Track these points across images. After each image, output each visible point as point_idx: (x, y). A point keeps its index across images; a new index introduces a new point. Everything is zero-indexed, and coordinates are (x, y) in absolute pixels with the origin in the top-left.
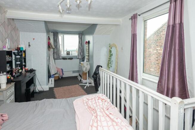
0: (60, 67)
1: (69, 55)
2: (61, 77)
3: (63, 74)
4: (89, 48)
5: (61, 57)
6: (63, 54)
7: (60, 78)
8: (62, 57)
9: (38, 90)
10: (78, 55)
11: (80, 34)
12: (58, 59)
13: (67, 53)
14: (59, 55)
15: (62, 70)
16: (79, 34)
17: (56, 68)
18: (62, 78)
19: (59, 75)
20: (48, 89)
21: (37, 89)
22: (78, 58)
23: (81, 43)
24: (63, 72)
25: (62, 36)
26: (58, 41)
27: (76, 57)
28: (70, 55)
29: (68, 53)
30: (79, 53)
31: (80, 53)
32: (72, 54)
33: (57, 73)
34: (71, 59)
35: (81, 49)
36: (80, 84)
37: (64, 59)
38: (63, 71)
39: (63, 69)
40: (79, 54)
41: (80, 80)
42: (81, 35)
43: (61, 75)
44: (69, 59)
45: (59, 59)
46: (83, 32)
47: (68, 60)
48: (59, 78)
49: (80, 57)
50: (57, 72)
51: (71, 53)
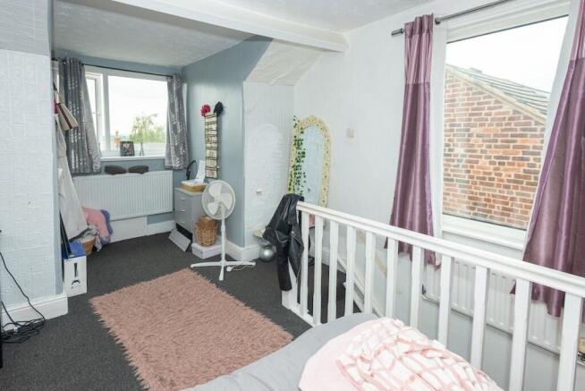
0: (97, 206)
1: (133, 154)
2: (102, 242)
3: (110, 231)
4: (219, 130)
5: (97, 166)
6: (107, 151)
7: (99, 247)
8: (102, 162)
9: (16, 324)
10: (169, 154)
11: (172, 77)
12: (85, 174)
13: (122, 147)
14: (90, 156)
15: (106, 214)
16: (169, 77)
17: (82, 212)
18: (107, 246)
19: (93, 238)
20: (63, 310)
21: (5, 320)
22: (170, 168)
23: (177, 110)
24: (112, 224)
25: (101, 77)
26: (83, 97)
27: (161, 164)
28: (137, 156)
29: (127, 148)
30: (172, 148)
31: (177, 148)
32: (142, 152)
33: (88, 229)
34: (141, 169)
35: (179, 131)
36: (192, 266)
37: (112, 170)
38: (112, 218)
39: (110, 212)
40: (173, 152)
41: (184, 250)
42: (178, 79)
43: (102, 236)
44: (133, 170)
45: (92, 173)
46: (184, 69)
47: (128, 174)
48: (94, 249)
49: (176, 163)
50: (85, 227)
51: (137, 147)
